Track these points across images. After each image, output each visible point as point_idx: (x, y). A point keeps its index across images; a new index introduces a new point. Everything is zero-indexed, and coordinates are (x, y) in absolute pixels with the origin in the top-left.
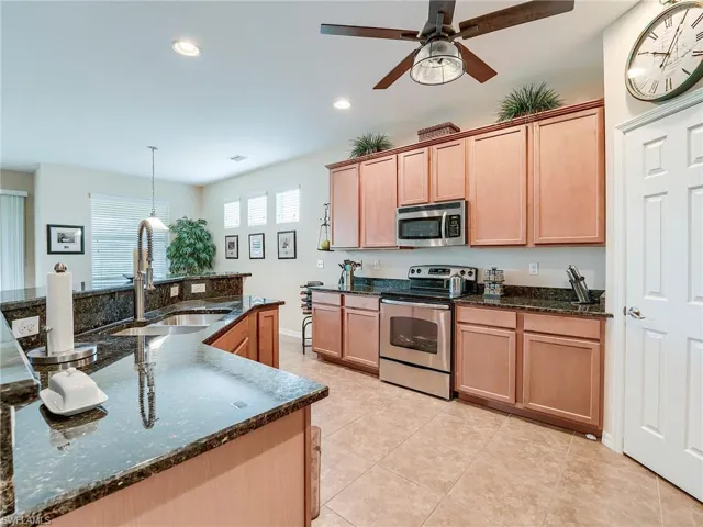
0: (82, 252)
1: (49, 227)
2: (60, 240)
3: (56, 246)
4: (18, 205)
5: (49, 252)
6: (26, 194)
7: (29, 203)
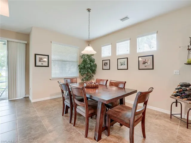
0: (48, 66)
1: (35, 55)
2: (40, 61)
3: (38, 63)
4: (23, 47)
5: (36, 66)
6: (26, 42)
7: (27, 46)
